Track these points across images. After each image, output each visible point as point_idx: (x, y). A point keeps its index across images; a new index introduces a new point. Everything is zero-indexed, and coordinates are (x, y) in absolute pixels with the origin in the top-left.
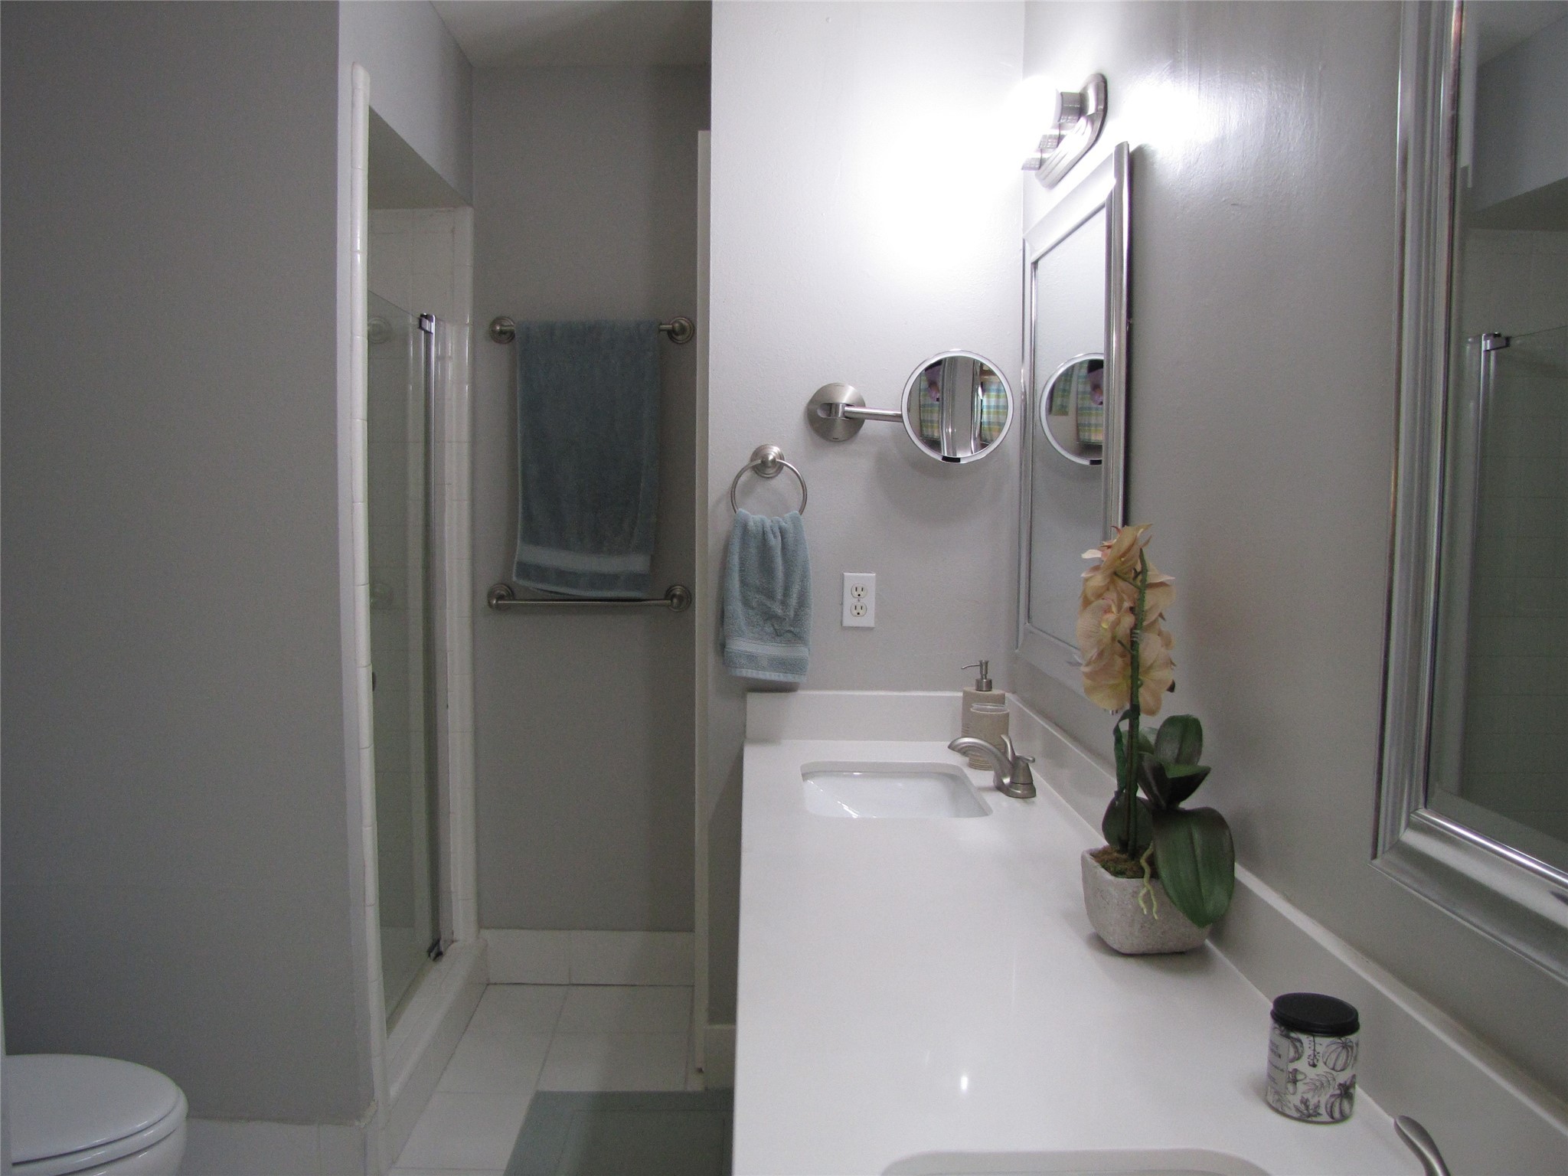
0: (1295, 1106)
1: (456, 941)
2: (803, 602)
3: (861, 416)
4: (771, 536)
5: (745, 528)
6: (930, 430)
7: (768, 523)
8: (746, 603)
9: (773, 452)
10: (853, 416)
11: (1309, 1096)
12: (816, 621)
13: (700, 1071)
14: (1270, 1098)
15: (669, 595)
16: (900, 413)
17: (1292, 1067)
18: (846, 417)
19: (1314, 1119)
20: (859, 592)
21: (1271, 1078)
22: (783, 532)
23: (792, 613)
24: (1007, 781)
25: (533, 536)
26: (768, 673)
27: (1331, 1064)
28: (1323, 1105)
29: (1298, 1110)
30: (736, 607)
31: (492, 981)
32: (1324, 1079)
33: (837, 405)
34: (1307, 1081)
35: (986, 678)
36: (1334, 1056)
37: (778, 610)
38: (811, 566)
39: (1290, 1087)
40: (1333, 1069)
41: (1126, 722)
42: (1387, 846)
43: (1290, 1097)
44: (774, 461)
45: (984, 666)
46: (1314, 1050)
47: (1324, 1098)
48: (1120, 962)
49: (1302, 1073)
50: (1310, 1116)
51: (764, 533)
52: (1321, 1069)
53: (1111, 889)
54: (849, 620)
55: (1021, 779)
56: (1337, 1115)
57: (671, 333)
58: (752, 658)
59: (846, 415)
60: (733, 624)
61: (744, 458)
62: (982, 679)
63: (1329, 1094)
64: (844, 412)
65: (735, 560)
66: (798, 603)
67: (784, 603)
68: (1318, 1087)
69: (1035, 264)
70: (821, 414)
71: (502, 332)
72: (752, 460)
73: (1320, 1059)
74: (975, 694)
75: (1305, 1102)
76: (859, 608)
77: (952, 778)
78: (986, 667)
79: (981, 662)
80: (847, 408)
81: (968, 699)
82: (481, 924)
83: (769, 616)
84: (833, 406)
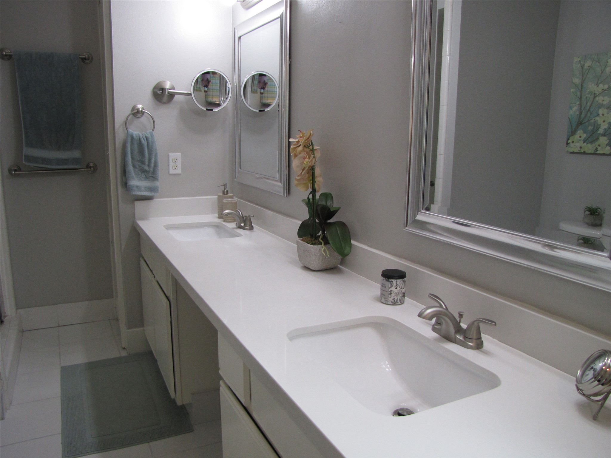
0: (391, 301)
1: (7, 316)
2: (156, 165)
3: (173, 93)
4: (143, 140)
5: (132, 138)
6: (209, 99)
7: (141, 135)
8: (134, 166)
9: (140, 107)
10: (172, 93)
11: (395, 297)
12: (161, 173)
13: (124, 348)
14: (383, 301)
15: (88, 166)
16: (190, 92)
17: (390, 290)
18: (169, 94)
19: (397, 304)
20: (175, 160)
21: (382, 294)
22: (147, 138)
23: (152, 170)
24: (242, 225)
25: (30, 144)
26: (145, 193)
27: (401, 287)
28: (399, 299)
29: (392, 302)
30: (130, 168)
31: (25, 330)
32: (399, 292)
33: (165, 89)
34: (395, 293)
35: (226, 190)
36: (401, 285)
37: (146, 168)
38: (158, 151)
39: (390, 296)
40: (401, 288)
41: (311, 195)
42: (411, 222)
43: (389, 299)
44: (142, 111)
45: (225, 185)
46: (396, 284)
47: (399, 297)
48: (315, 273)
49: (393, 291)
50: (395, 303)
51: (140, 139)
52: (398, 289)
53: (312, 250)
54: (172, 171)
55: (248, 223)
56: (402, 302)
57: (83, 59)
58: (138, 187)
59: (169, 93)
60: (130, 175)
61: (128, 111)
62: (225, 190)
63: (400, 296)
64: (168, 92)
65: (129, 150)
66: (154, 165)
67: (149, 166)
68: (397, 295)
69: (240, 38)
70: (159, 92)
71: (6, 55)
72: (132, 111)
73: (398, 286)
74: (222, 196)
75: (394, 299)
76: (175, 167)
77: (217, 227)
78: (226, 185)
79: (224, 184)
80: (169, 90)
81: (220, 199)
82: (17, 308)
83: (143, 171)
84: (164, 90)
